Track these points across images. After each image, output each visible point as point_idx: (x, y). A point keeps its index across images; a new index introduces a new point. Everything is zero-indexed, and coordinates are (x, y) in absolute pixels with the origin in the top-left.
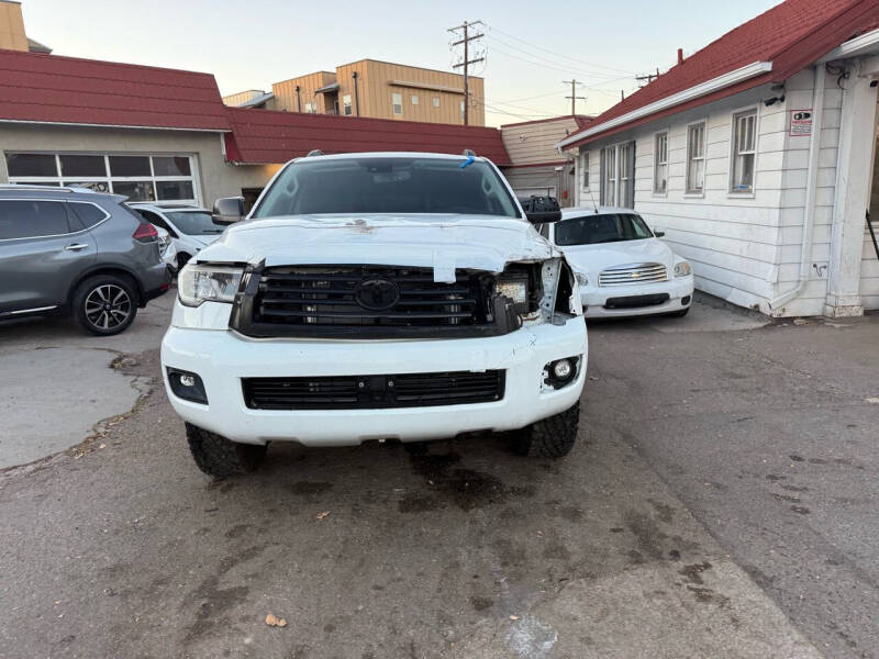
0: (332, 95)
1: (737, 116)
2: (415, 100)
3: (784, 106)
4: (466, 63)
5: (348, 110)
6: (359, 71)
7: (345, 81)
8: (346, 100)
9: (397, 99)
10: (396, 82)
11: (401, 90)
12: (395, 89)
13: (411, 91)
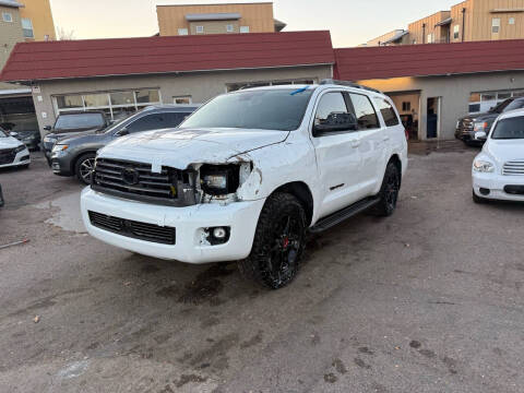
0: (446, 27)
2: (512, 21)
5: (456, 36)
6: (467, 7)
7: (457, 16)
8: (456, 29)
9: (496, 22)
10: (496, 10)
11: (500, 15)
12: (495, 15)
13: (509, 15)
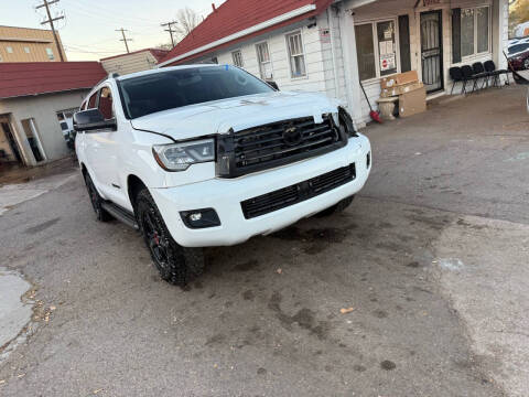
1: (287, 36)
2: (10, 51)
3: (317, 28)
4: (51, 21)
